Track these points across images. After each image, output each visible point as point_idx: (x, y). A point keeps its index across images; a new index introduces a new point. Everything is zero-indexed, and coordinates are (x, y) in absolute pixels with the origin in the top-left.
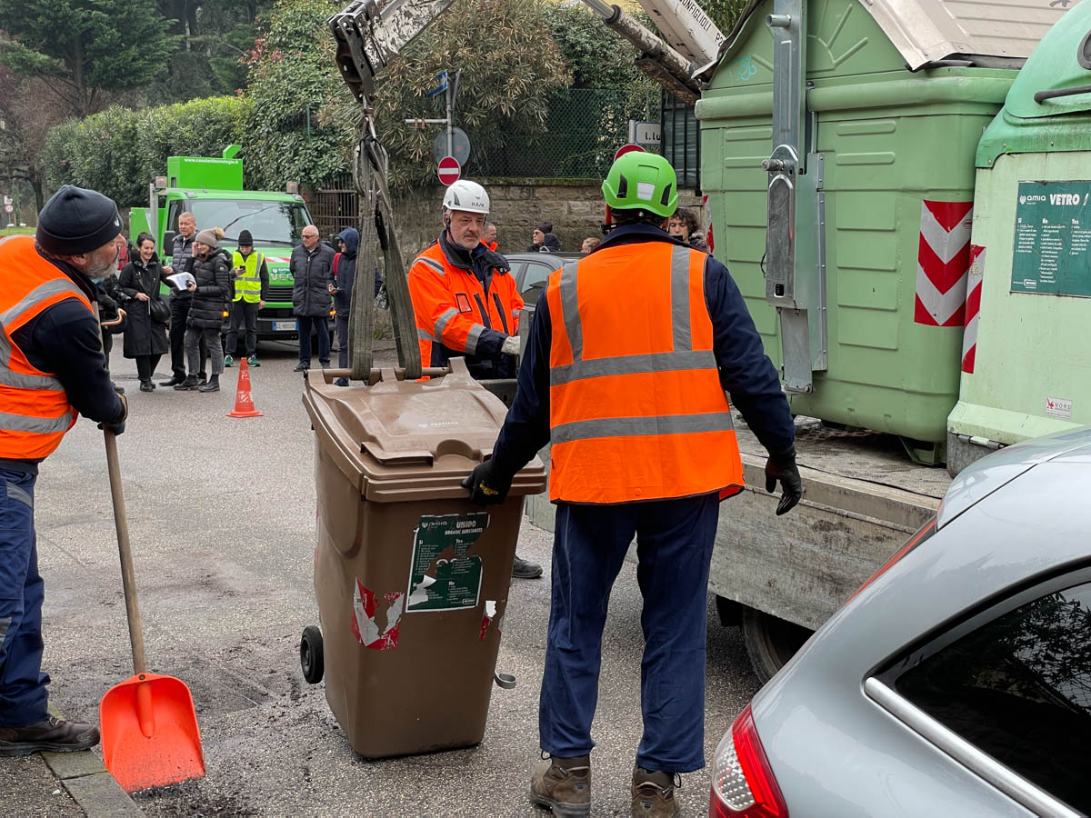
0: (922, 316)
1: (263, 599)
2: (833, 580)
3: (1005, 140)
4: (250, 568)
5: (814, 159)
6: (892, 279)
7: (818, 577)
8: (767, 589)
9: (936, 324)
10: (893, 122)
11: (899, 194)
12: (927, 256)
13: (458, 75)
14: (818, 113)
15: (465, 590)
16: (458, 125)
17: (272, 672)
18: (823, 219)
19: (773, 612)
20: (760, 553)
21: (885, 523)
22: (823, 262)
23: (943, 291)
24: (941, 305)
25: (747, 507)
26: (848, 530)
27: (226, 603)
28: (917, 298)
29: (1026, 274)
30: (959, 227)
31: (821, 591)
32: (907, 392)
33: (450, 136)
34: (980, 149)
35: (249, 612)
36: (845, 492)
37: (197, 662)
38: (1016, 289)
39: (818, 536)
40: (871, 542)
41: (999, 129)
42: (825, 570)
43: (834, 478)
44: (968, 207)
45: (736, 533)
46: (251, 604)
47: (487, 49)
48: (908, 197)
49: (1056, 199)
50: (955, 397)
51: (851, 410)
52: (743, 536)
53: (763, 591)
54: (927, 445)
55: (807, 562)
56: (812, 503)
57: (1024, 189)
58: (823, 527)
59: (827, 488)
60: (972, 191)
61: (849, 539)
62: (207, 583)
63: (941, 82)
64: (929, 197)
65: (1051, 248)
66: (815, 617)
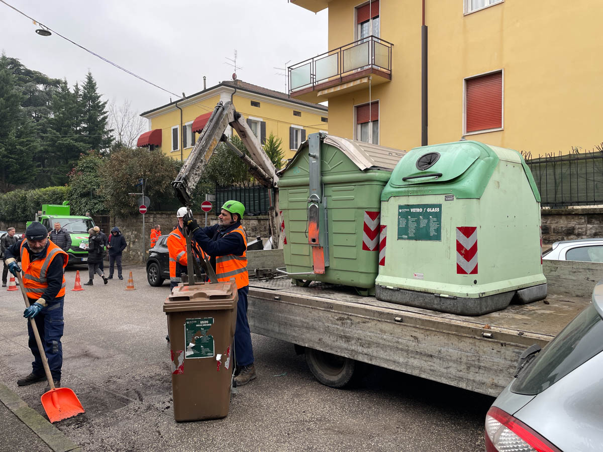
0: (365, 247)
1: (111, 359)
2: (346, 338)
3: (392, 192)
4: (102, 347)
5: (324, 199)
6: (354, 237)
7: (340, 337)
8: (319, 342)
9: (370, 250)
10: (353, 187)
11: (356, 209)
12: (366, 229)
13: (146, 180)
14: (324, 184)
15: (208, 350)
16: (146, 195)
17: (127, 390)
18: (327, 218)
19: (322, 350)
20: (315, 329)
21: (366, 317)
22: (328, 231)
23: (372, 240)
24: (371, 244)
25: (310, 314)
26: (351, 320)
27: (97, 362)
28: (363, 242)
29: (403, 233)
30: (376, 220)
31: (341, 341)
32: (360, 272)
33: (143, 199)
34: (383, 195)
35: (108, 365)
36: (348, 307)
37: (94, 389)
38: (399, 238)
39: (339, 322)
40: (360, 323)
41: (388, 189)
42: (343, 334)
43: (342, 302)
44: (379, 213)
45: (305, 323)
46: (108, 362)
47: (155, 173)
48: (360, 211)
49: (413, 210)
50: (377, 273)
51: (339, 279)
52: (308, 323)
53: (317, 343)
54: (365, 290)
55: (335, 332)
56: (336, 311)
57: (400, 207)
58: (341, 319)
59: (341, 306)
60: (380, 208)
61: (352, 323)
62: (87, 355)
63: (370, 174)
64: (367, 210)
65: (412, 226)
66: (339, 351)
